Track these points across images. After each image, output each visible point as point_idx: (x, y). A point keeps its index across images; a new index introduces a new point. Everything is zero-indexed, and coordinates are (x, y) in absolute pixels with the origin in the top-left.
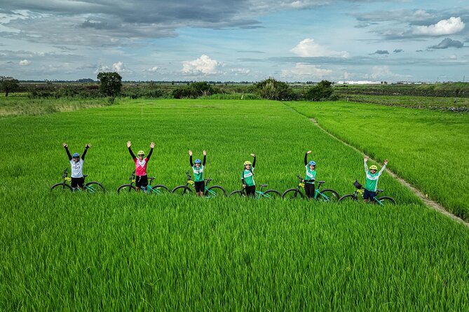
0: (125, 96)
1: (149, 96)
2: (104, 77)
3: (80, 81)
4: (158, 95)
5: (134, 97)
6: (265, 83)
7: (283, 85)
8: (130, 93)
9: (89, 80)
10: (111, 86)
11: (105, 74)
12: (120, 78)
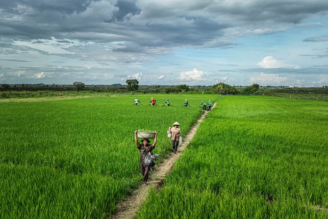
0: (139, 92)
1: (153, 92)
2: (129, 82)
3: (114, 85)
4: (157, 92)
5: (145, 93)
6: (217, 85)
7: (229, 87)
8: (142, 90)
9: (119, 84)
10: (133, 87)
11: (130, 80)
12: (138, 82)
